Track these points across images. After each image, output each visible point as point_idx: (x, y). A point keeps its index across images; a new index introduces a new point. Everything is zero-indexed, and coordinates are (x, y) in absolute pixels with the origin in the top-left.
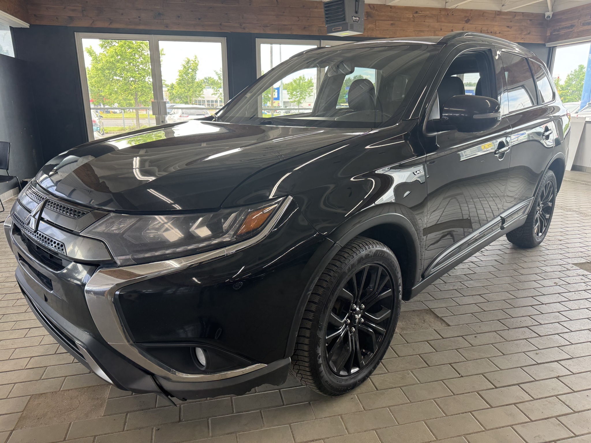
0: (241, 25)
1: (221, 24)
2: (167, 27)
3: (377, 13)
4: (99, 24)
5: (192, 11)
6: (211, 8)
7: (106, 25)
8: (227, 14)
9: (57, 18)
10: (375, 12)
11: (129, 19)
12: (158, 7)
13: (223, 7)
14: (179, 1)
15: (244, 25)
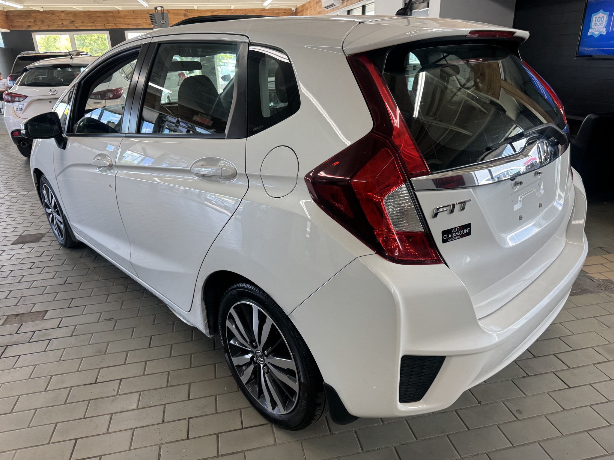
0: (115, 25)
1: (105, 25)
4: (43, 28)
5: (89, 19)
6: (98, 16)
7: (46, 28)
8: (107, 19)
9: (22, 26)
10: (188, 13)
11: (57, 25)
12: (71, 18)
13: (105, 16)
14: (82, 14)
15: (117, 24)
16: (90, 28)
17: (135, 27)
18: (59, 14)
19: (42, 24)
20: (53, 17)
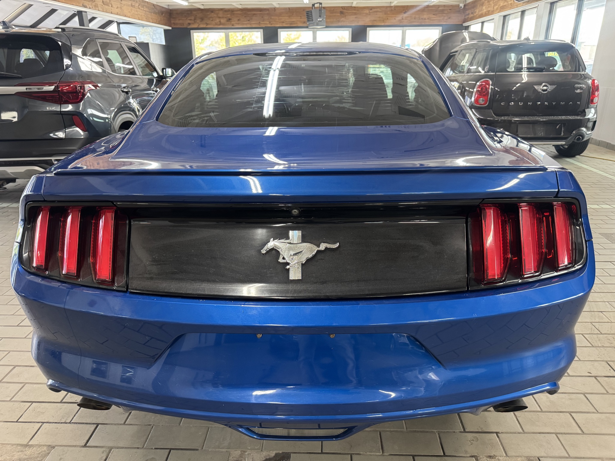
0: (270, 23)
1: (259, 23)
2: (233, 25)
3: (347, 11)
4: (202, 26)
5: (245, 17)
6: (254, 14)
7: (204, 26)
8: (262, 17)
10: (345, 11)
12: (229, 16)
13: (261, 14)
14: (239, 12)
15: (271, 23)
16: (245, 26)
17: (289, 25)
18: (218, 12)
19: (201, 22)
20: (213, 15)
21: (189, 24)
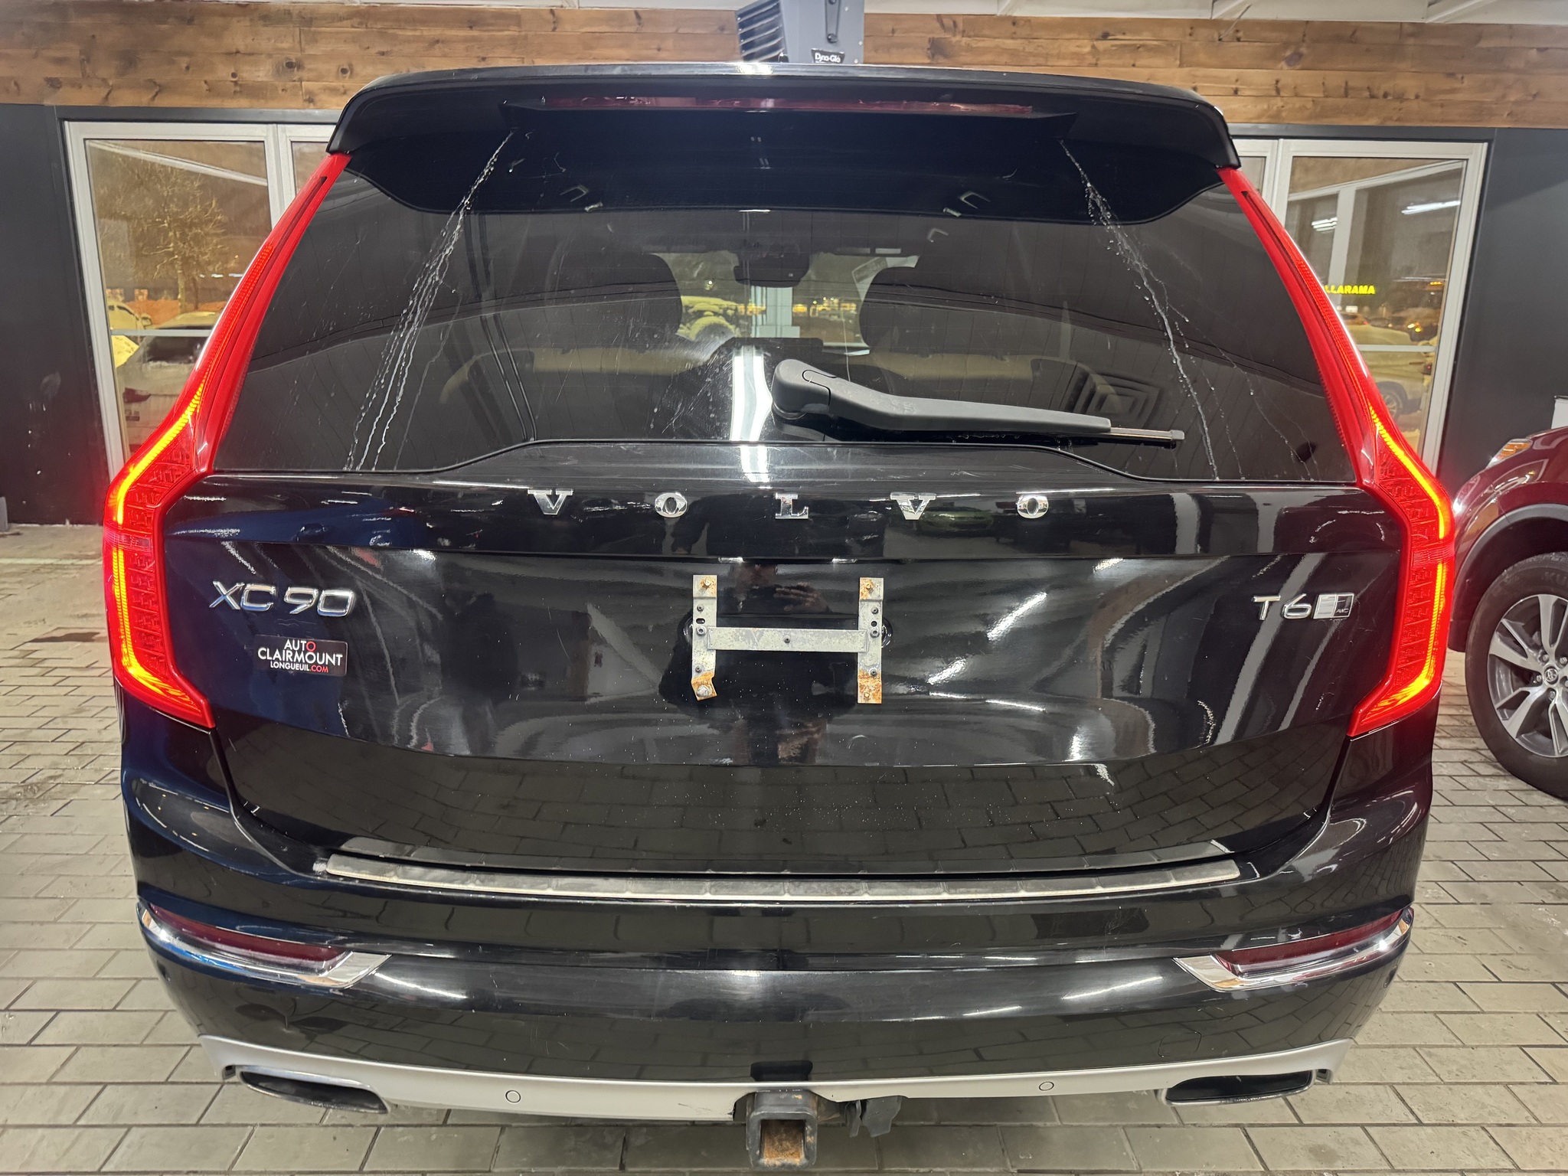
2: (311, 101)
4: (126, 99)
7: (143, 100)
9: (15, 84)
11: (206, 82)
12: (285, 45)
13: (474, 39)
14: (346, 28)
19: (122, 73)
21: (54, 84)
